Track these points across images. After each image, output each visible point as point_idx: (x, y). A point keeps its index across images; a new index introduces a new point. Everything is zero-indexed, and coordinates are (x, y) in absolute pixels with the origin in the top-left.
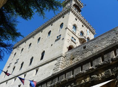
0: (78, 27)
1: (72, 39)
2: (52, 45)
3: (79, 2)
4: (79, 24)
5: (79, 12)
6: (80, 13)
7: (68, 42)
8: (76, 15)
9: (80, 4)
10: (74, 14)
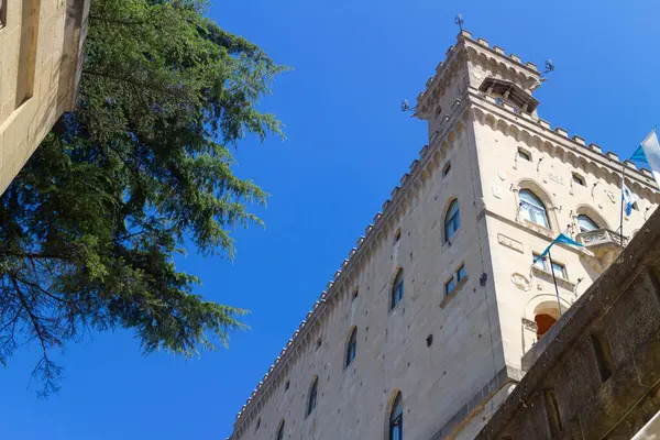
0: (549, 188)
1: (539, 265)
2: (430, 341)
3: (508, 65)
4: (552, 173)
5: (529, 111)
6: (535, 113)
7: (520, 287)
8: (513, 132)
9: (518, 70)
10: (502, 127)
